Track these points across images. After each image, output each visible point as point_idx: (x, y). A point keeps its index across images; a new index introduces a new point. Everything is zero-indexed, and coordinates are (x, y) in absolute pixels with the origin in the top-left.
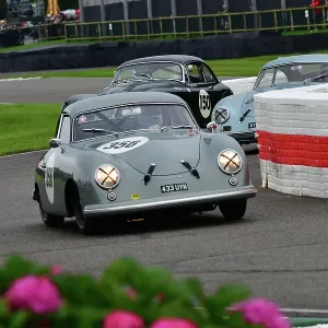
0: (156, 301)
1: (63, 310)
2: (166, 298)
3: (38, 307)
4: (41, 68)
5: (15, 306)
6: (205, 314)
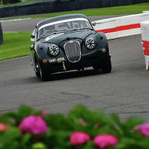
0: (96, 126)
1: (49, 132)
2: (101, 124)
4: (31, 14)
6: (121, 132)
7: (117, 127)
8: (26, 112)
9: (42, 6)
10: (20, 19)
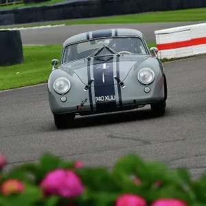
0: (155, 186)
3: (66, 193)
5: (48, 193)
7: (186, 188)
8: (51, 163)
9: (82, 7)
10: (49, 26)
